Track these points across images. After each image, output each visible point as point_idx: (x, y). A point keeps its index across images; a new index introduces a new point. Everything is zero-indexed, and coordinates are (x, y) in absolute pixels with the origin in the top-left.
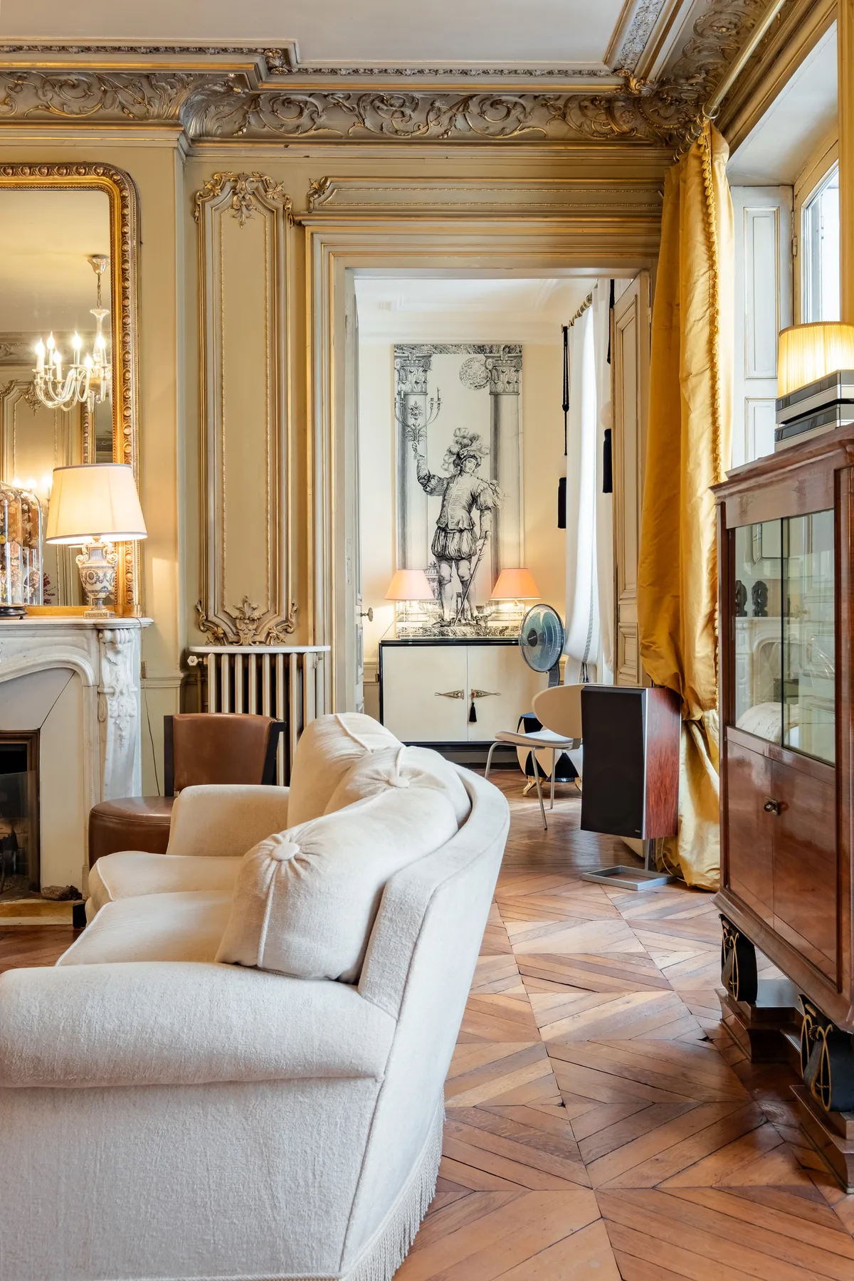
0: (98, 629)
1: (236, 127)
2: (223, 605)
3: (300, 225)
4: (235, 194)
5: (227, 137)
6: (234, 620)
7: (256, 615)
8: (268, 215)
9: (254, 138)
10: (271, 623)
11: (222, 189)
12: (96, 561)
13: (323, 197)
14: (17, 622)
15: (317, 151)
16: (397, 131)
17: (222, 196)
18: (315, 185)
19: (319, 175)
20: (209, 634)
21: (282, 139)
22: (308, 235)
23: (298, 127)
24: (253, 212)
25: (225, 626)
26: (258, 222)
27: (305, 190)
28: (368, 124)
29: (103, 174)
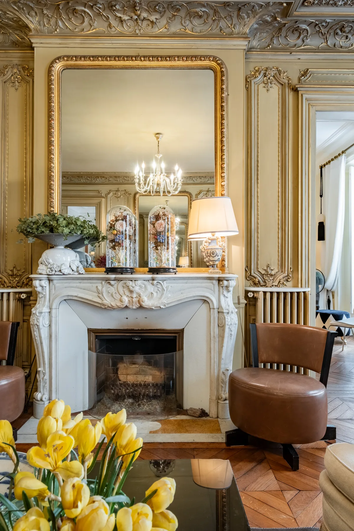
0: (220, 280)
1: (267, 44)
2: (257, 268)
3: (295, 90)
4: (265, 76)
5: (263, 49)
6: (262, 275)
7: (273, 273)
8: (280, 86)
9: (275, 50)
10: (281, 277)
11: (259, 74)
12: (213, 246)
13: (306, 78)
14: (174, 276)
15: (304, 56)
16: (341, 47)
17: (260, 77)
18: (302, 73)
19: (304, 68)
20: (251, 282)
21: (288, 50)
22: (300, 95)
23: (295, 45)
24: (273, 85)
25: (259, 278)
26: (275, 90)
27: (297, 75)
28: (329, 43)
29: (213, 61)
